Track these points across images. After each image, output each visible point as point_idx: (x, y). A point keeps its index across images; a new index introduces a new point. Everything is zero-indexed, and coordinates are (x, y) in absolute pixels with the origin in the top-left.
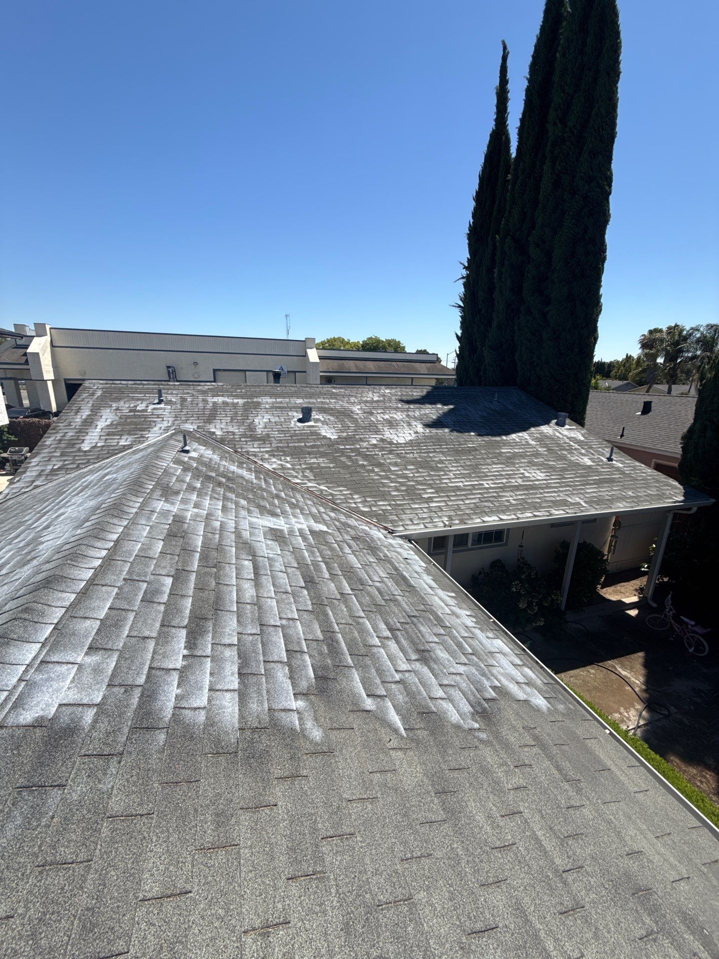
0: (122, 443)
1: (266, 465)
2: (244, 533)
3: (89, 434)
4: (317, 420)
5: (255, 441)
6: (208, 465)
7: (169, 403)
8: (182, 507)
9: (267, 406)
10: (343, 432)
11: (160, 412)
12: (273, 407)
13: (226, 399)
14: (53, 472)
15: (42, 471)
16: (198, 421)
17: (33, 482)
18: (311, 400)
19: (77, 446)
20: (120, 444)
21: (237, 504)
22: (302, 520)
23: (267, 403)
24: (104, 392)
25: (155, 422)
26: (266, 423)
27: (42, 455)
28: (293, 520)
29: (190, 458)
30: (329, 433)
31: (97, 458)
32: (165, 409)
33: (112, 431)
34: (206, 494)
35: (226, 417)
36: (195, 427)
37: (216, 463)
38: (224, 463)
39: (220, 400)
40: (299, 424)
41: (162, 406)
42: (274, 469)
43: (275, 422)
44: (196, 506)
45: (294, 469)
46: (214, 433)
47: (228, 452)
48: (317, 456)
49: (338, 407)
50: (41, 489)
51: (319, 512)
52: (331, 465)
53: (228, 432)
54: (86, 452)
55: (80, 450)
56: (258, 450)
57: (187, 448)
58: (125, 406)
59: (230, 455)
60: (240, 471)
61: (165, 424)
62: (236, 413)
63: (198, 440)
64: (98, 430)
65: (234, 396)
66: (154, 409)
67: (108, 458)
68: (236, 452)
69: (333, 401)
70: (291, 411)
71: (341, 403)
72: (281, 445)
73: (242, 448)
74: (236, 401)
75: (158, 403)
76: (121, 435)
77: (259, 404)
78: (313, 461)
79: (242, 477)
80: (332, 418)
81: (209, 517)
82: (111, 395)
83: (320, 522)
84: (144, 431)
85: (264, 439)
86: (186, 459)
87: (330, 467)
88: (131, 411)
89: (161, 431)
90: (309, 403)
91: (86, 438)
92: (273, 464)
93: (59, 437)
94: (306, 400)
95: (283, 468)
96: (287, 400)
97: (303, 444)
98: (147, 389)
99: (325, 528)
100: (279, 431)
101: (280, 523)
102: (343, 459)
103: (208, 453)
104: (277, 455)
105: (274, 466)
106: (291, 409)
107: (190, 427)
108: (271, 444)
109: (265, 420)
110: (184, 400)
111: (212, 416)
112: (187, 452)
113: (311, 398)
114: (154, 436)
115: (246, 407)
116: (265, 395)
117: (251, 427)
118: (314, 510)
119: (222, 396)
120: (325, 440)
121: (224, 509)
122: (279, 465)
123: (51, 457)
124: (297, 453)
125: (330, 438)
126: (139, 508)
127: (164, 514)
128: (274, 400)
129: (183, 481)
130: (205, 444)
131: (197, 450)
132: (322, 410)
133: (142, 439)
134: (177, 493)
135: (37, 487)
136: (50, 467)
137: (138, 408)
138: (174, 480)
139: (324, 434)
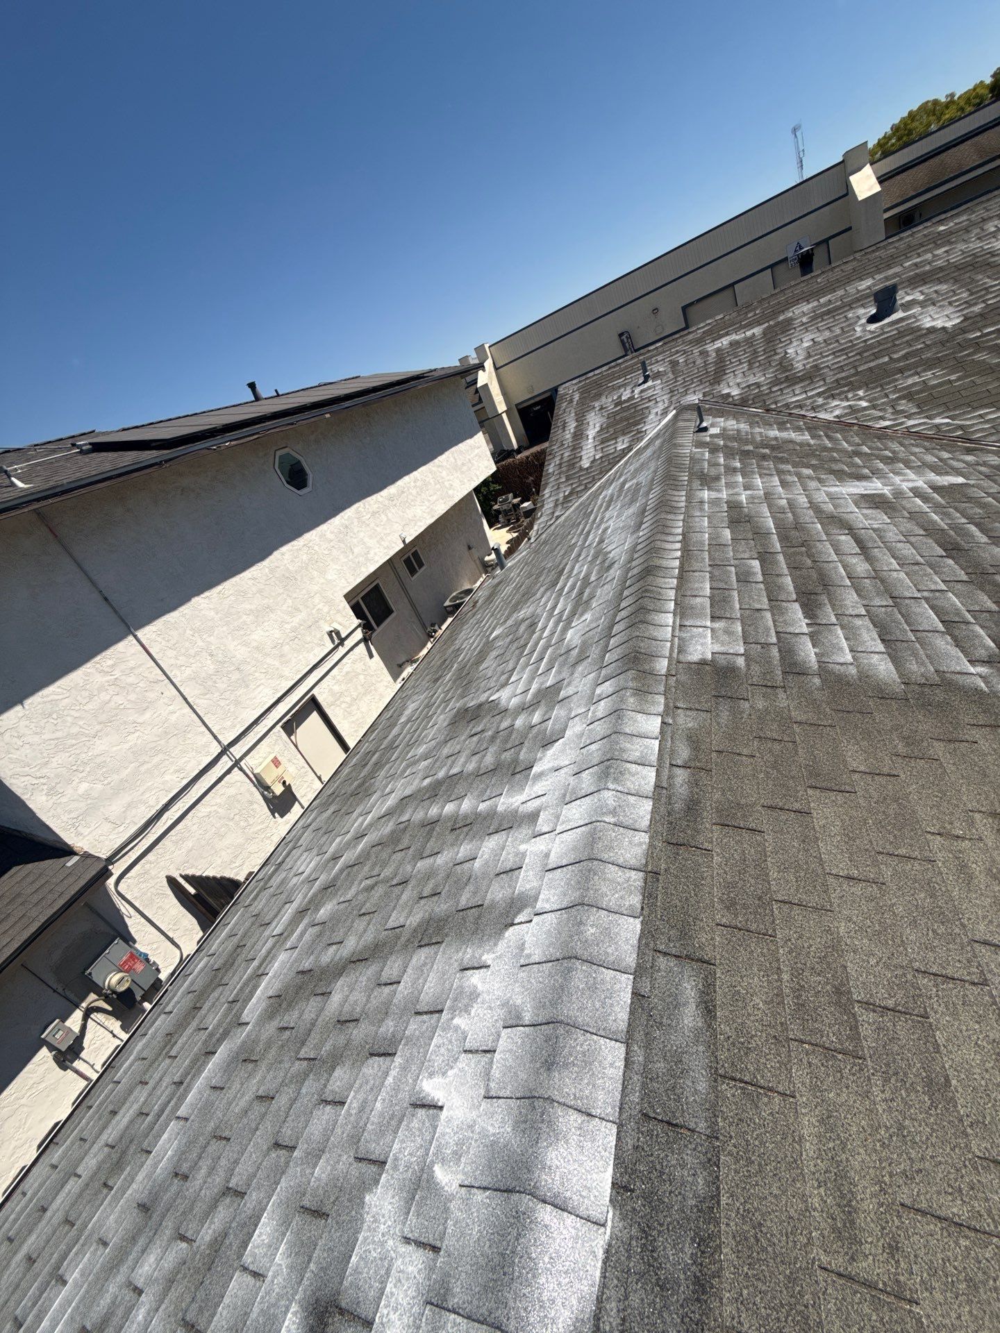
0: (620, 447)
1: (822, 415)
2: (824, 506)
3: (584, 448)
4: (907, 306)
5: (794, 384)
6: (738, 437)
7: (658, 375)
8: (731, 492)
9: (805, 320)
10: (976, 304)
11: (650, 393)
12: (816, 317)
13: (734, 337)
14: (567, 499)
15: (557, 500)
16: (701, 387)
17: (553, 513)
18: (891, 272)
19: (578, 465)
20: (618, 449)
21: (799, 476)
22: (912, 476)
23: (804, 314)
24: (581, 393)
25: (647, 408)
26: (809, 347)
27: (551, 485)
28: (897, 479)
29: (711, 436)
30: (941, 319)
31: (601, 473)
32: (654, 387)
33: (607, 436)
34: (753, 472)
35: (741, 364)
36: (701, 396)
37: (747, 433)
38: (757, 430)
39: (725, 341)
40: (873, 327)
41: (650, 383)
42: (837, 417)
43: (825, 341)
44: (746, 488)
45: (874, 407)
46: (728, 395)
47: (757, 415)
48: (919, 370)
49: (954, 258)
50: (563, 518)
51: (941, 460)
52: (953, 377)
53: (749, 386)
54: (587, 469)
55: (581, 469)
56: (804, 396)
57: (704, 424)
58: (607, 401)
59: (762, 418)
60: (784, 435)
61: (661, 406)
62: (755, 352)
63: (710, 412)
64: (591, 441)
65: (746, 326)
66: (642, 391)
67: (611, 469)
68: (768, 411)
69: (940, 251)
70: (852, 308)
71: (962, 246)
72: (843, 375)
73: (776, 403)
74: (749, 333)
75: (644, 382)
76: (616, 438)
77: (789, 321)
78: (910, 381)
79: (791, 441)
80: (943, 287)
81: (768, 496)
82: (591, 393)
83: (947, 473)
84: (639, 424)
85: (811, 376)
86: (708, 439)
87: (950, 382)
88: (616, 405)
89: (659, 418)
90: (887, 278)
91: (583, 453)
92: (835, 409)
93: (557, 461)
94: (878, 277)
95: (853, 410)
96: (841, 293)
97: (886, 359)
98: (626, 368)
99: (961, 480)
100: (834, 353)
101: (876, 486)
102: (981, 356)
103: (731, 424)
104: (839, 394)
105: (837, 412)
106: (850, 306)
107: (693, 398)
108: (824, 380)
109: (806, 345)
110: (674, 364)
111: (719, 373)
112: (705, 429)
113: (889, 267)
114: (654, 426)
115: (769, 336)
116: (797, 302)
117: (785, 365)
118: (930, 459)
119: (727, 334)
120: (932, 336)
121: (784, 484)
122: (844, 408)
123: (559, 484)
124: (875, 379)
125: (944, 328)
126: (686, 501)
127: (715, 502)
128: (815, 304)
129: (718, 464)
130: (721, 413)
131: (716, 426)
132: (918, 280)
133: (639, 436)
134: (717, 478)
135: (558, 517)
136: (561, 495)
137: (623, 398)
138: (706, 466)
139: (928, 325)
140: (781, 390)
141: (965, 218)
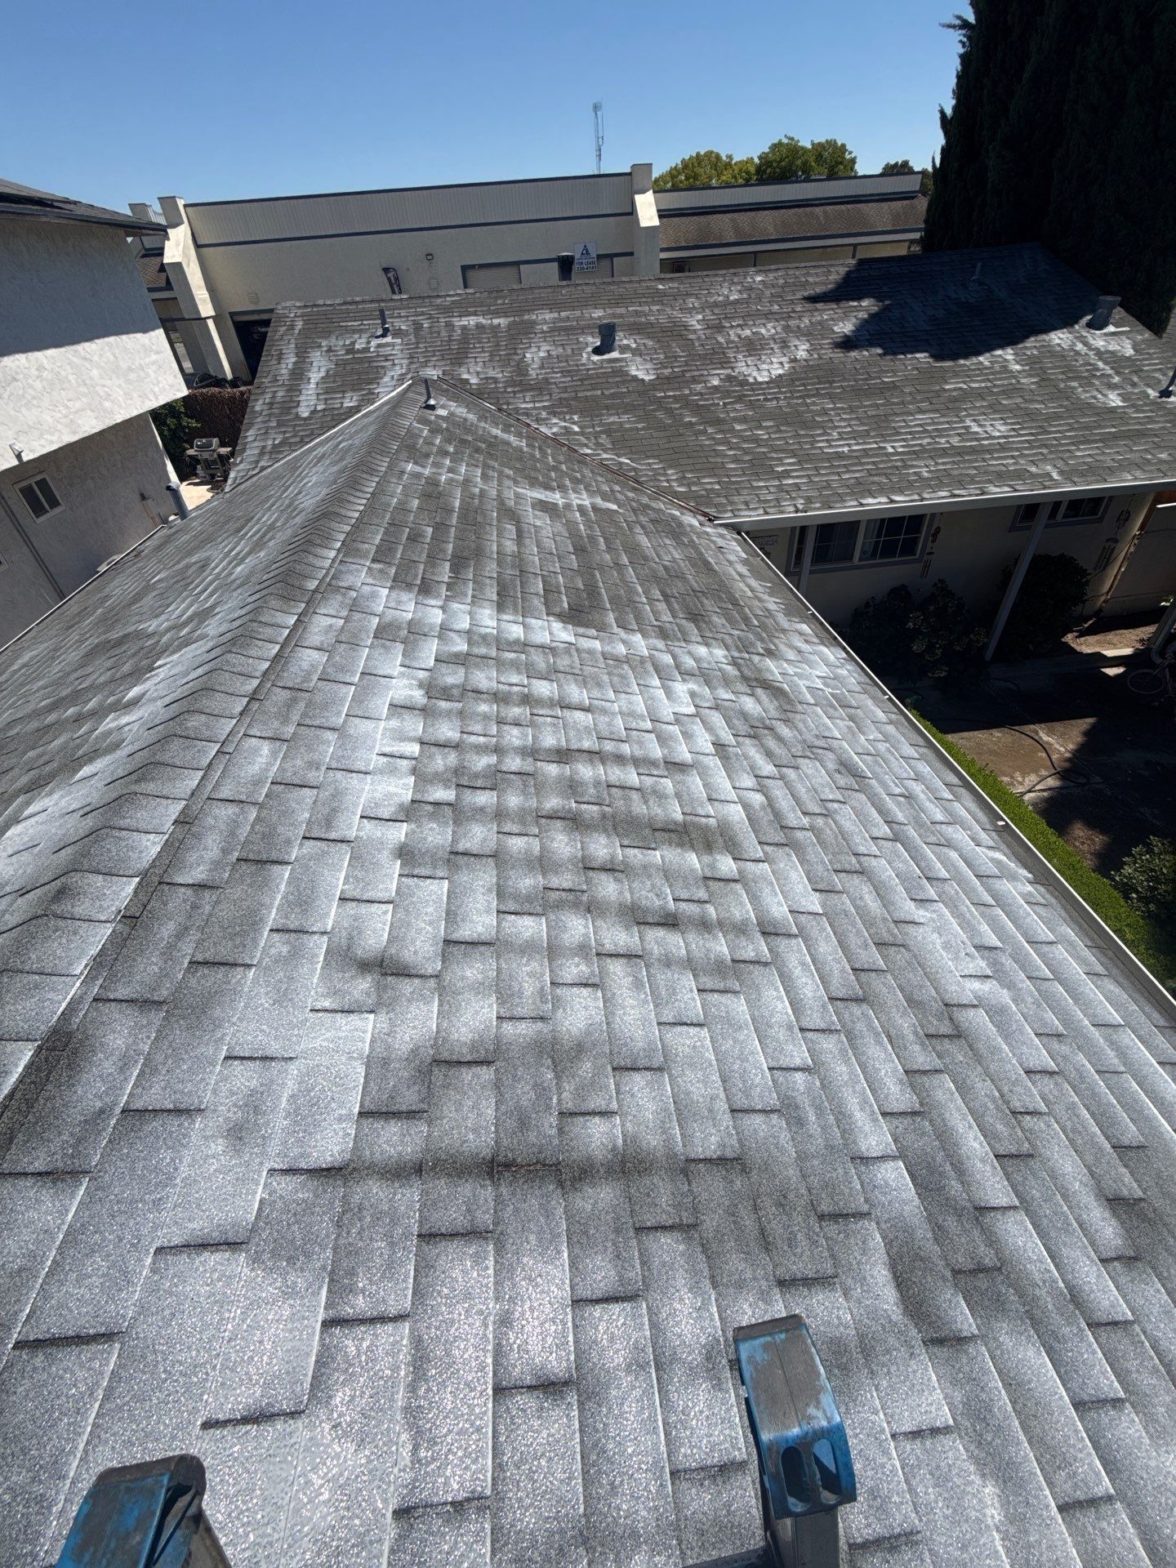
0: (348, 404)
1: (542, 429)
2: (507, 501)
3: (303, 392)
4: (624, 349)
5: (527, 390)
6: (464, 424)
7: (398, 333)
8: (434, 470)
9: (545, 328)
10: (666, 367)
11: (387, 351)
12: (555, 329)
13: (481, 320)
14: (276, 450)
15: (264, 447)
16: (443, 363)
17: (257, 462)
18: (619, 311)
19: (294, 411)
20: (345, 405)
21: (501, 474)
22: (585, 496)
23: (545, 322)
24: (306, 322)
25: (383, 367)
26: (543, 358)
27: (257, 426)
28: (573, 495)
29: (438, 416)
30: (641, 371)
31: (321, 428)
32: (393, 345)
33: (334, 384)
34: (462, 460)
35: (484, 352)
36: (440, 373)
37: (472, 424)
38: (483, 424)
39: (472, 321)
40: (596, 358)
41: (389, 339)
42: (553, 433)
43: (558, 357)
44: (450, 470)
45: (582, 434)
46: (467, 380)
47: (489, 411)
48: (620, 411)
49: (663, 319)
50: (269, 470)
52: (640, 426)
53: (487, 378)
54: (305, 419)
55: (297, 416)
56: (531, 405)
57: (432, 402)
58: (339, 343)
59: (492, 414)
60: (505, 436)
61: (398, 371)
62: (498, 345)
63: (445, 393)
64: (312, 386)
65: (493, 313)
66: (379, 346)
67: (334, 427)
68: (500, 410)
69: (655, 308)
70: (583, 333)
71: (669, 311)
72: (565, 395)
73: (508, 404)
74: (496, 321)
75: (383, 336)
76: (344, 392)
77: (534, 323)
78: (611, 419)
79: (508, 443)
80: (650, 343)
81: (467, 482)
82: (317, 326)
83: (608, 500)
84: (371, 383)
85: (540, 388)
86: (433, 418)
87: (636, 429)
88: (348, 352)
89: (394, 383)
90: (614, 316)
91: (302, 398)
92: (553, 426)
93: (268, 397)
94: (609, 311)
95: (566, 432)
96: (578, 313)
97: (599, 392)
98: (364, 310)
99: (613, 507)
100: (562, 372)
101: (554, 497)
102: (659, 415)
103: (461, 411)
104: (559, 413)
105: (554, 430)
106: (584, 330)
107: (433, 373)
108: (550, 395)
109: (542, 354)
110: (418, 327)
111: (462, 353)
112: (432, 408)
113: (617, 305)
114: (387, 392)
115: (512, 332)
116: (542, 307)
117: (521, 369)
119: (475, 314)
120: (634, 384)
121: (484, 476)
122: (560, 427)
123: (267, 428)
124: (588, 408)
125: (642, 380)
126: (388, 467)
127: (418, 476)
128: (556, 315)
129: (433, 444)
130: (455, 398)
131: (446, 408)
132: (635, 329)
133: (370, 398)
134: (427, 456)
135: (263, 469)
136: (270, 442)
137: (357, 347)
138: (421, 441)
139: (634, 373)
140: (514, 392)
141: (676, 285)
